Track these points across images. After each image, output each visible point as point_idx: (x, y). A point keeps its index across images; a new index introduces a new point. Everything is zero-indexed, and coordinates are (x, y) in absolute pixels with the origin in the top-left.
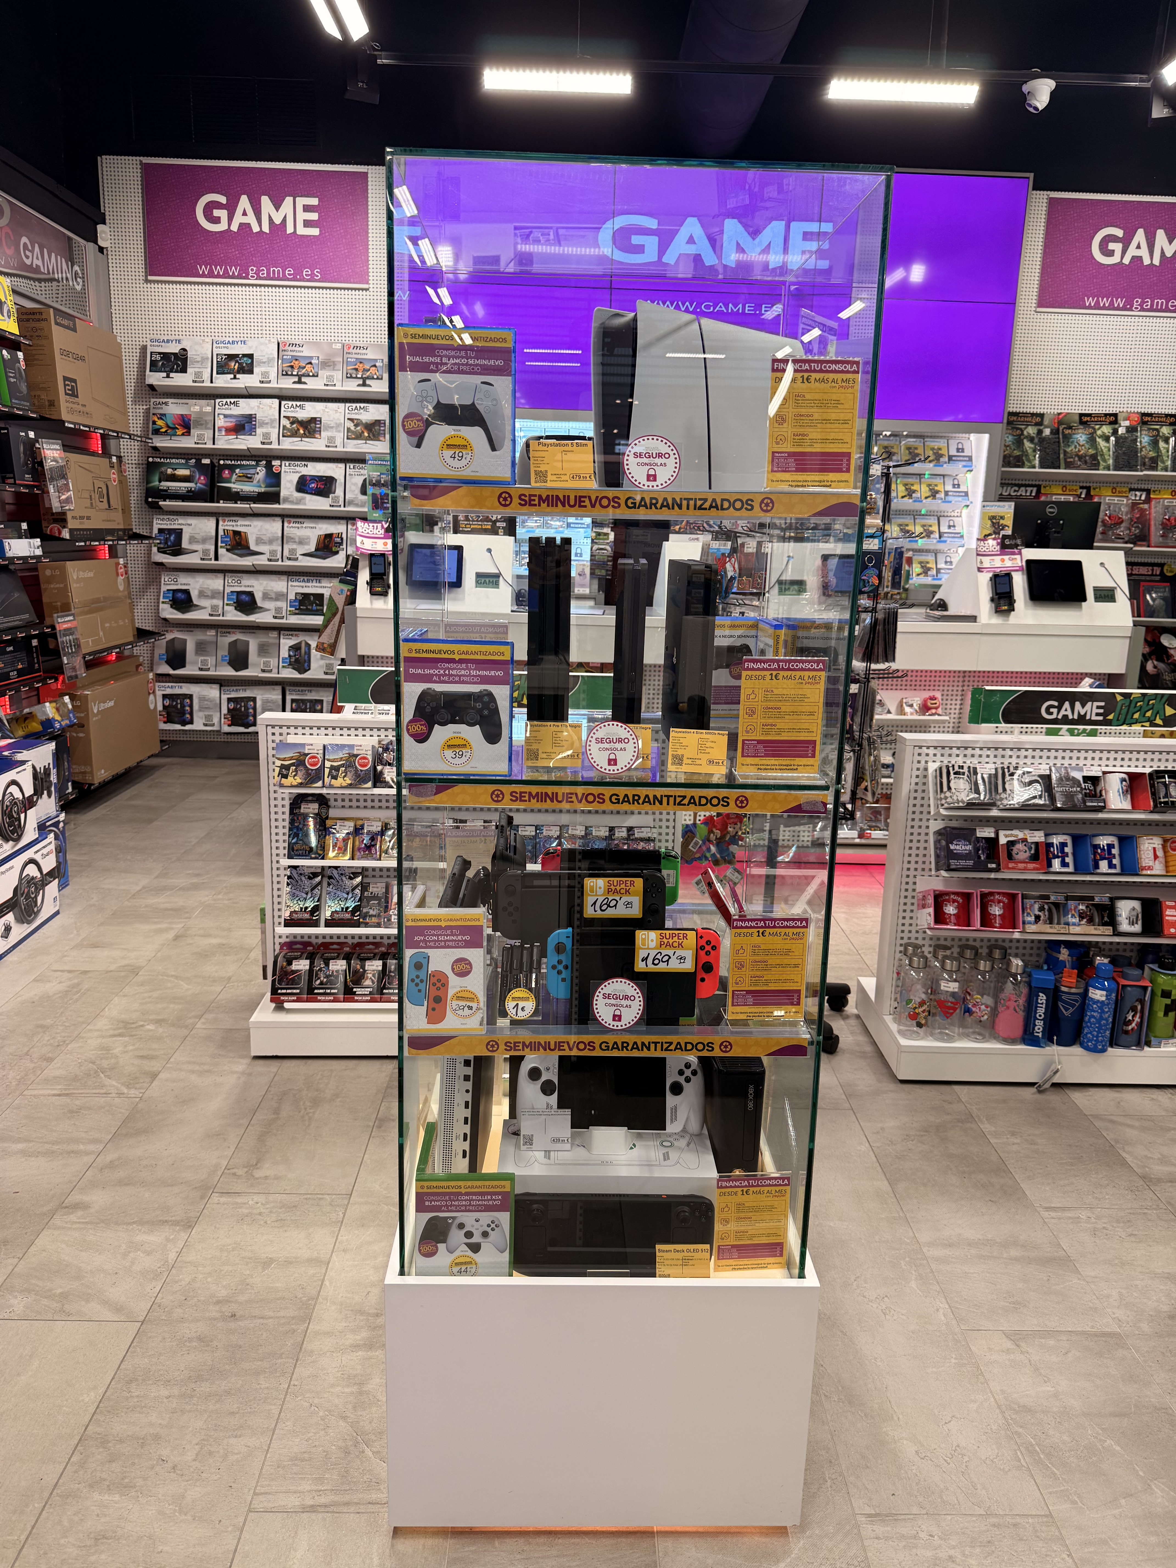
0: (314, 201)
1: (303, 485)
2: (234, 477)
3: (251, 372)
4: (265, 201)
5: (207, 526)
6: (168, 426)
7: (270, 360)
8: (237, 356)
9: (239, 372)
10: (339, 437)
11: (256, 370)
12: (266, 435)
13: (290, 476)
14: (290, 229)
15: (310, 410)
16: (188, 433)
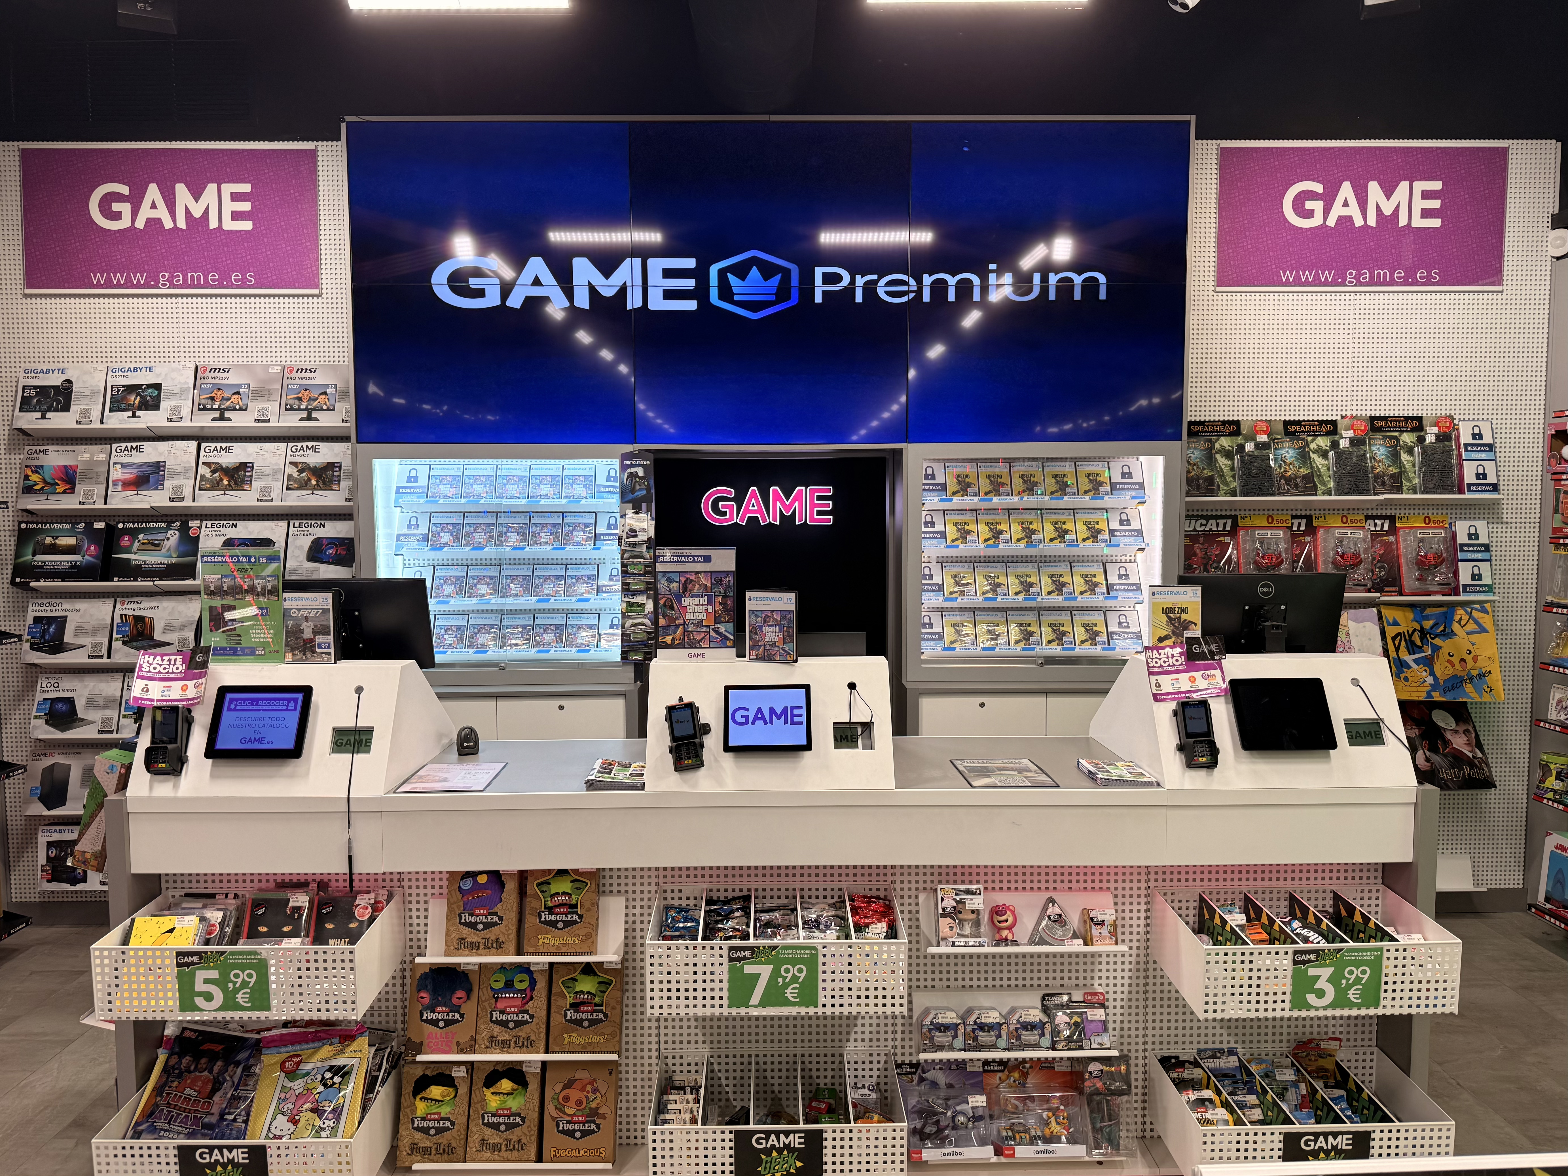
0: (246, 188)
1: (228, 551)
2: (136, 544)
3: (157, 407)
4: (181, 189)
5: (100, 611)
6: (44, 481)
7: (183, 391)
8: (139, 386)
9: (140, 409)
10: (277, 487)
11: (163, 404)
12: (178, 489)
13: (211, 540)
14: (213, 224)
15: (240, 453)
16: (72, 490)
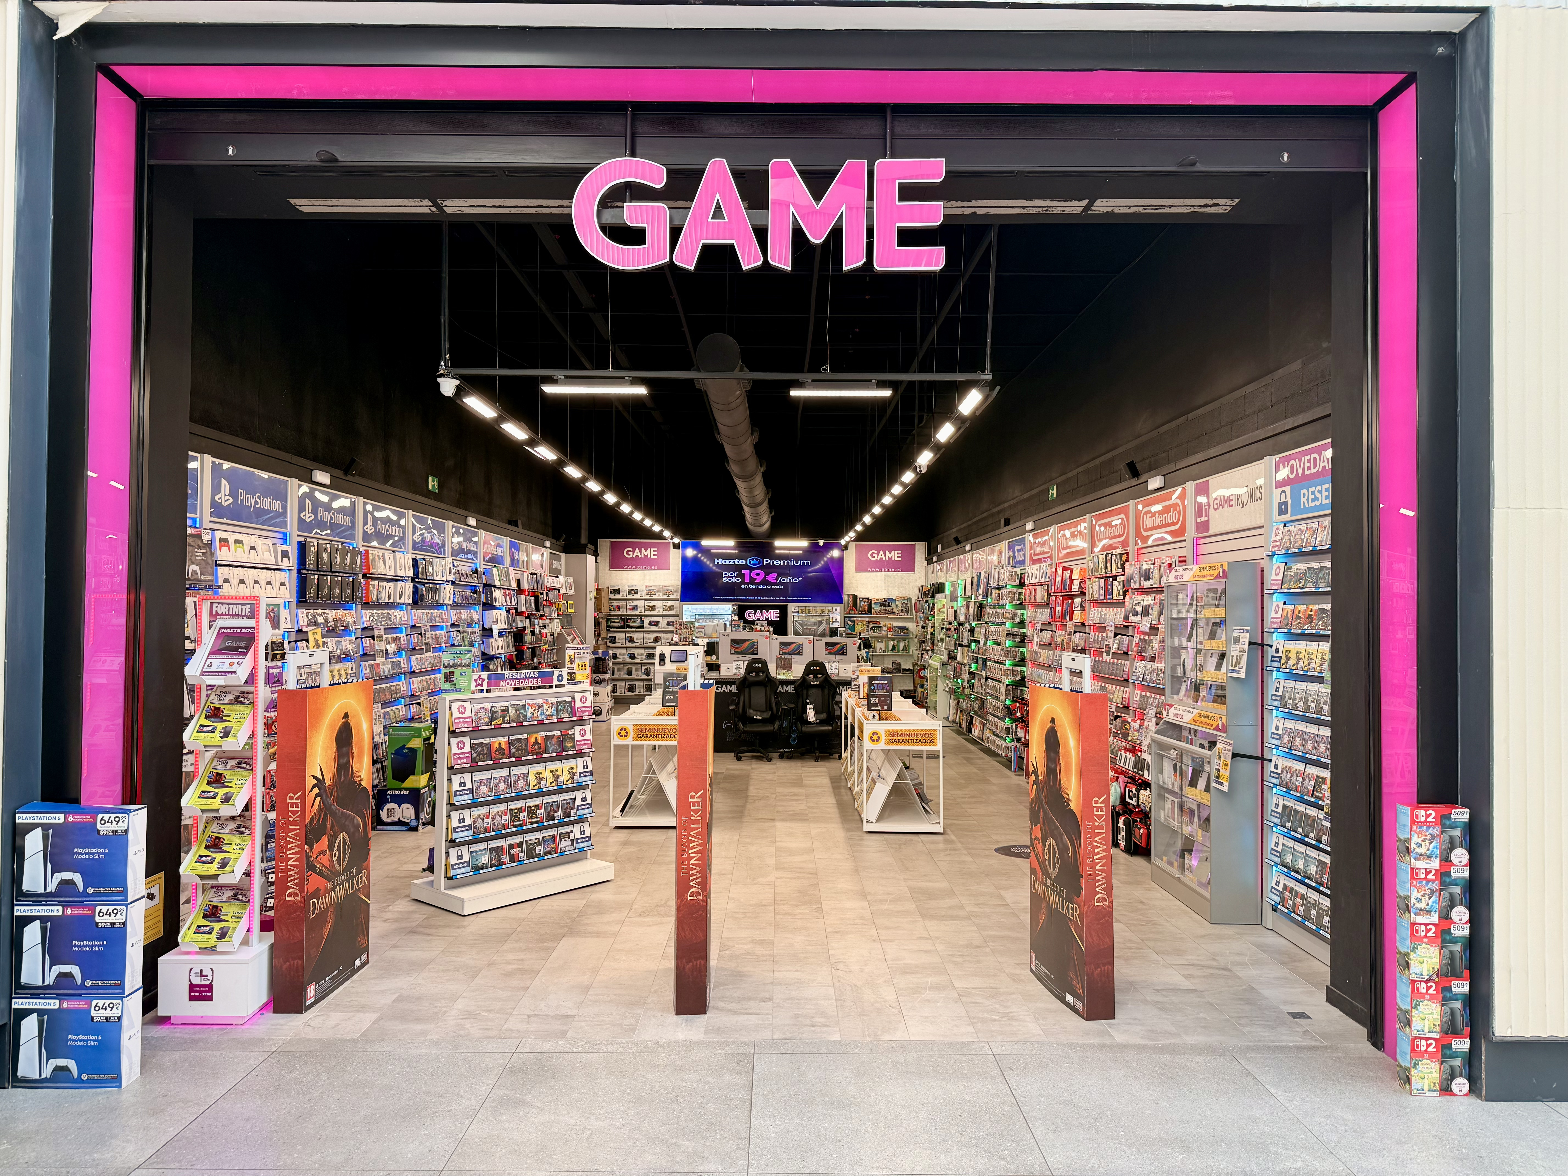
0: (656, 549)
1: (650, 623)
2: (631, 622)
4: (643, 550)
5: (623, 635)
6: (614, 608)
9: (634, 594)
10: (661, 610)
11: (639, 593)
12: (641, 610)
13: (647, 621)
14: (649, 557)
15: (653, 603)
16: (619, 610)
